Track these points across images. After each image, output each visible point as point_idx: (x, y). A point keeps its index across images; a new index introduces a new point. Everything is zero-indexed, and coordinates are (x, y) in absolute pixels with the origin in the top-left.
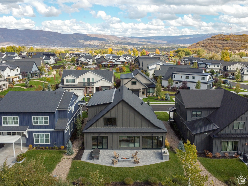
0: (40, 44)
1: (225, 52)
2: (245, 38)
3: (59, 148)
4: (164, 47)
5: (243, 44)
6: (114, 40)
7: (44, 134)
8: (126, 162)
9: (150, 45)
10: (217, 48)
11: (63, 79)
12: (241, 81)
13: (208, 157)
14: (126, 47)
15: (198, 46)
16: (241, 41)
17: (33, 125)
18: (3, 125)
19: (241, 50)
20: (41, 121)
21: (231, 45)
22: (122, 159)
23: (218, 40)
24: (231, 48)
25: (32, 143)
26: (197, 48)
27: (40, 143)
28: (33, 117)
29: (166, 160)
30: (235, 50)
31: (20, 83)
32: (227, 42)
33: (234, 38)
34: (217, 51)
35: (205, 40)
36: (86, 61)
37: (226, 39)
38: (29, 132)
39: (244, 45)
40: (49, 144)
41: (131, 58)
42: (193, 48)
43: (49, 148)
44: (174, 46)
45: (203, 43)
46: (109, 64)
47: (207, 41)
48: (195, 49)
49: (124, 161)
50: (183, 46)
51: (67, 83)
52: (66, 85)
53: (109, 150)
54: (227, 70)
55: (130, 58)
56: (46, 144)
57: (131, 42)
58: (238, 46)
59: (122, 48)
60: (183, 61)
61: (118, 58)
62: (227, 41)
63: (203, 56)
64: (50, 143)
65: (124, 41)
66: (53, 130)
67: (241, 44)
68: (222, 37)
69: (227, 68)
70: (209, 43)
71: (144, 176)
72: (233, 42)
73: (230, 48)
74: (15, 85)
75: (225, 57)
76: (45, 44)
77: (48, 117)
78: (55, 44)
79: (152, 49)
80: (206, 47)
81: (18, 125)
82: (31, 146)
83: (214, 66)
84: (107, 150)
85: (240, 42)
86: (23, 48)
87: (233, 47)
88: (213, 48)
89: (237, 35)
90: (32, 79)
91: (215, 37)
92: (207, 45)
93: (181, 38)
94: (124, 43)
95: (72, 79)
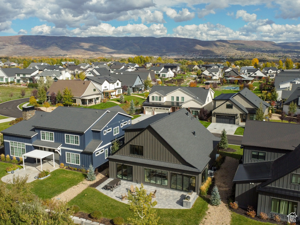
0: (176, 53)
3: (86, 172)
6: (270, 47)
7: (75, 154)
11: (149, 96)
17: (66, 143)
18: (42, 140)
20: (72, 140)
25: (65, 163)
27: (71, 163)
29: (186, 207)
31: (117, 98)
36: (211, 75)
38: (62, 150)
40: (78, 166)
41: (275, 71)
43: (78, 170)
46: (236, 79)
51: (153, 101)
52: (151, 103)
53: (133, 183)
61: (254, 72)
64: (80, 165)
66: (81, 151)
74: (111, 100)
76: (182, 54)
77: (78, 137)
78: (194, 54)
81: (53, 141)
84: (131, 183)
86: (151, 58)
90: (132, 94)
94: (284, 51)
95: (158, 96)
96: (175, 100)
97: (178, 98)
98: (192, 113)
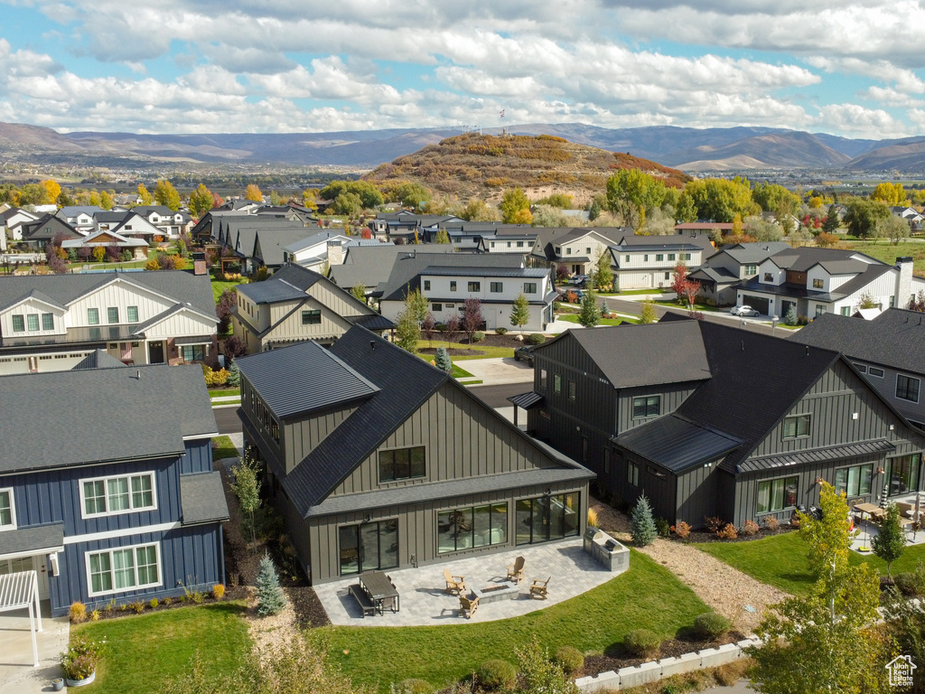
1: (515, 193)
2: (548, 147)
3: (206, 598)
4: (256, 176)
5: (547, 168)
6: (43, 144)
7: (135, 547)
8: (501, 599)
9: (200, 167)
10: (464, 179)
12: (615, 291)
13: (725, 538)
14: (100, 173)
15: (400, 172)
16: (540, 158)
17: (85, 516)
19: (541, 189)
20: (118, 494)
21: (509, 170)
22: (484, 591)
23: (464, 152)
24: (511, 180)
25: (81, 596)
26: (396, 180)
27: (115, 590)
28: (81, 482)
29: (619, 568)
30: (524, 189)
32: (494, 159)
33: (516, 146)
34: (465, 191)
35: (422, 153)
37: (491, 150)
39: (550, 171)
40: (155, 589)
41: (168, 218)
42: (384, 181)
43: (165, 603)
44: (297, 171)
45: (415, 161)
47: (428, 156)
48: (389, 183)
49: (493, 596)
50: (328, 171)
52: (12, 342)
53: (403, 571)
54: (557, 255)
55: (163, 218)
56: (145, 590)
57: (118, 155)
58: (531, 175)
59: (81, 179)
60: (381, 227)
61: (122, 223)
62: (494, 155)
63: (436, 207)
64: (160, 583)
65: (90, 152)
67: (540, 167)
68: (477, 142)
69: (559, 250)
70: (436, 164)
71: (596, 632)
72: (515, 161)
73: (506, 179)
75: (518, 213)
77: (149, 476)
79: (211, 183)
80: (426, 175)
81: (13, 527)
82: (79, 606)
83: (509, 246)
84: (396, 572)
85: (535, 162)
87: (517, 177)
88: (451, 180)
89: (525, 138)
91: (453, 143)
92: (430, 171)
93: (318, 144)
94: (89, 157)
95: (40, 312)
96: (104, 321)
97: (114, 313)
98: (183, 355)
